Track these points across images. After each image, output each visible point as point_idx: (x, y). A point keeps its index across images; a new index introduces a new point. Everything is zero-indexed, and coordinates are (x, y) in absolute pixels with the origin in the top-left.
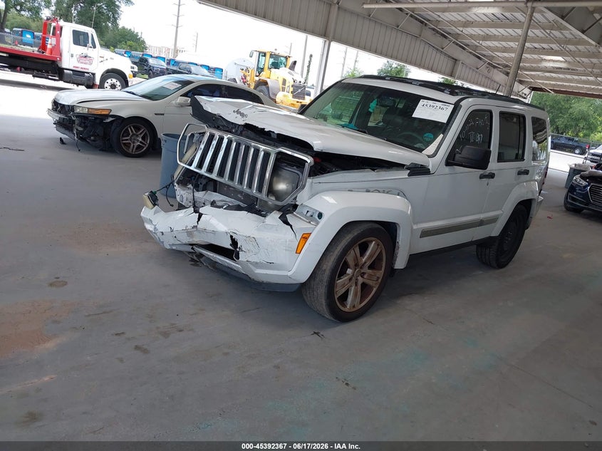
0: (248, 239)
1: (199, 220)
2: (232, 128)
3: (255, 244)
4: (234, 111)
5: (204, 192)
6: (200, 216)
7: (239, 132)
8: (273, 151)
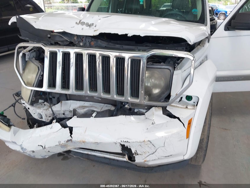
0: (143, 144)
1: (71, 133)
2: (79, 42)
3: (151, 145)
4: (76, 23)
5: (59, 104)
6: (71, 129)
7: (88, 44)
8: (143, 55)
